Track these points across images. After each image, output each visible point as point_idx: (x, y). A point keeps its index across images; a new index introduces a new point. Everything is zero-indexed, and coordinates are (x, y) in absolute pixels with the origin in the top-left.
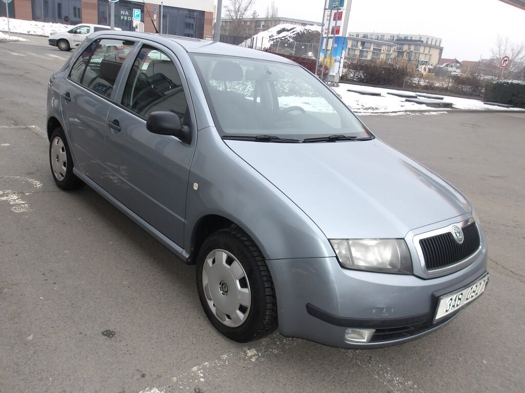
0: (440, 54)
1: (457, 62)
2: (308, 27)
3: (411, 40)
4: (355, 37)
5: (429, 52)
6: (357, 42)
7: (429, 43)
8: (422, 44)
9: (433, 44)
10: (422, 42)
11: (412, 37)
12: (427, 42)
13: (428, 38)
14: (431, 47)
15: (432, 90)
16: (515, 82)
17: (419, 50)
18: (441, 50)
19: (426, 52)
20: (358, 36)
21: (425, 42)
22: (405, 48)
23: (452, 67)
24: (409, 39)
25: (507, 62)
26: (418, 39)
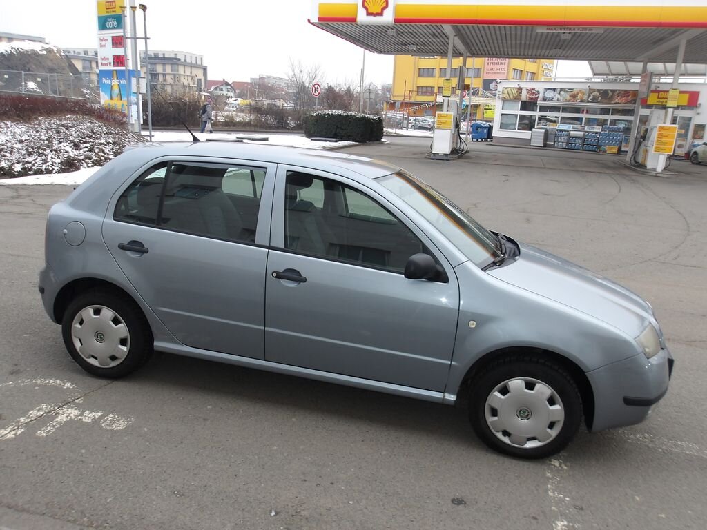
0: (205, 74)
1: (227, 84)
2: (16, 44)
3: (164, 58)
4: (82, 55)
5: (191, 73)
6: (91, 63)
7: (188, 61)
8: (179, 63)
9: (194, 62)
10: (179, 60)
11: (164, 54)
12: (185, 61)
13: (185, 55)
14: (191, 66)
15: (234, 126)
16: (336, 112)
17: (178, 71)
18: (205, 69)
19: (188, 73)
20: (86, 53)
21: (183, 60)
22: (159, 69)
23: (222, 90)
24: (161, 56)
25: (319, 90)
26: (173, 56)
